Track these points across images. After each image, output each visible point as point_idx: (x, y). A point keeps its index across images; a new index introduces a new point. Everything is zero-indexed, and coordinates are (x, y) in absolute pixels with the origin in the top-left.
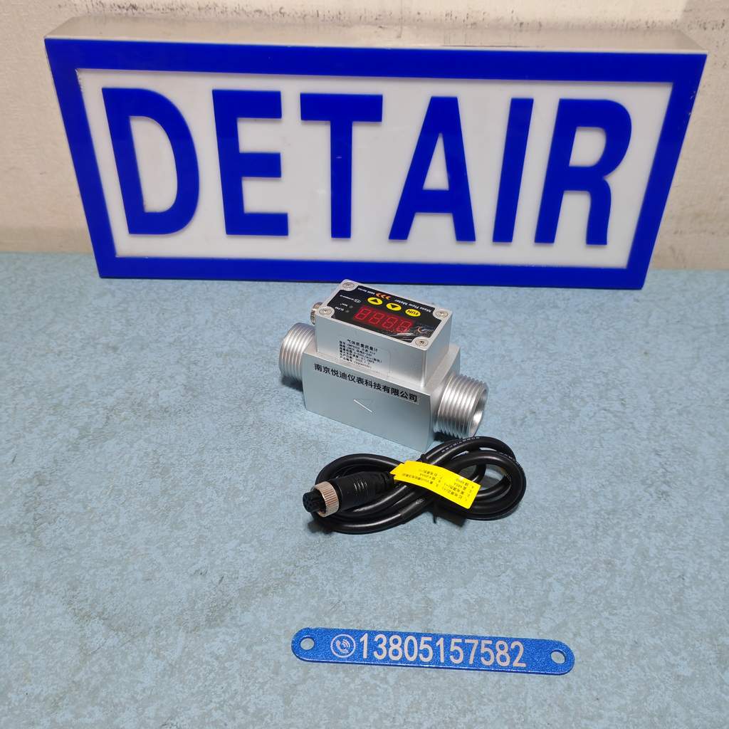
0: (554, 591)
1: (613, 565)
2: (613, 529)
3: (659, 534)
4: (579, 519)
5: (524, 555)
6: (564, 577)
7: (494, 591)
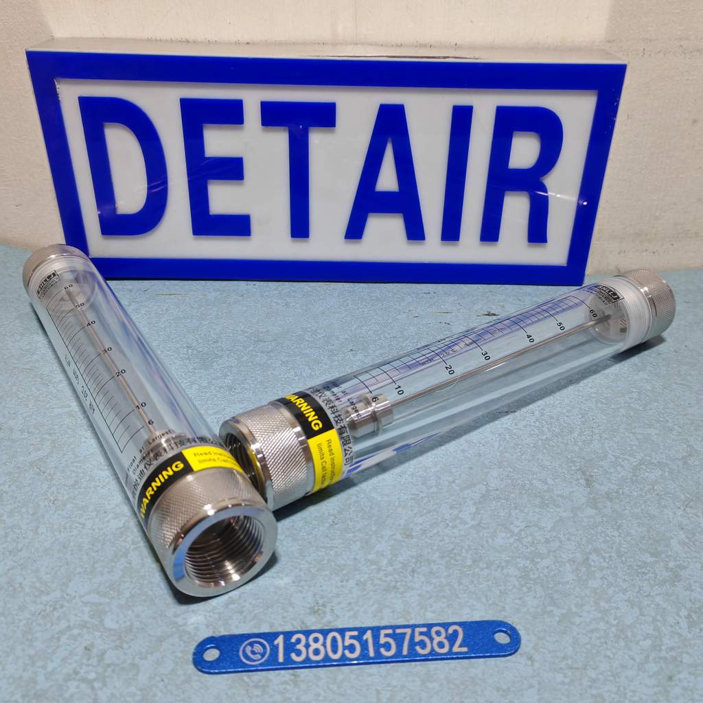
0: (470, 514)
1: (405, 534)
2: (394, 569)
3: (342, 562)
4: (434, 581)
5: (500, 546)
6: (458, 525)
7: (531, 514)
